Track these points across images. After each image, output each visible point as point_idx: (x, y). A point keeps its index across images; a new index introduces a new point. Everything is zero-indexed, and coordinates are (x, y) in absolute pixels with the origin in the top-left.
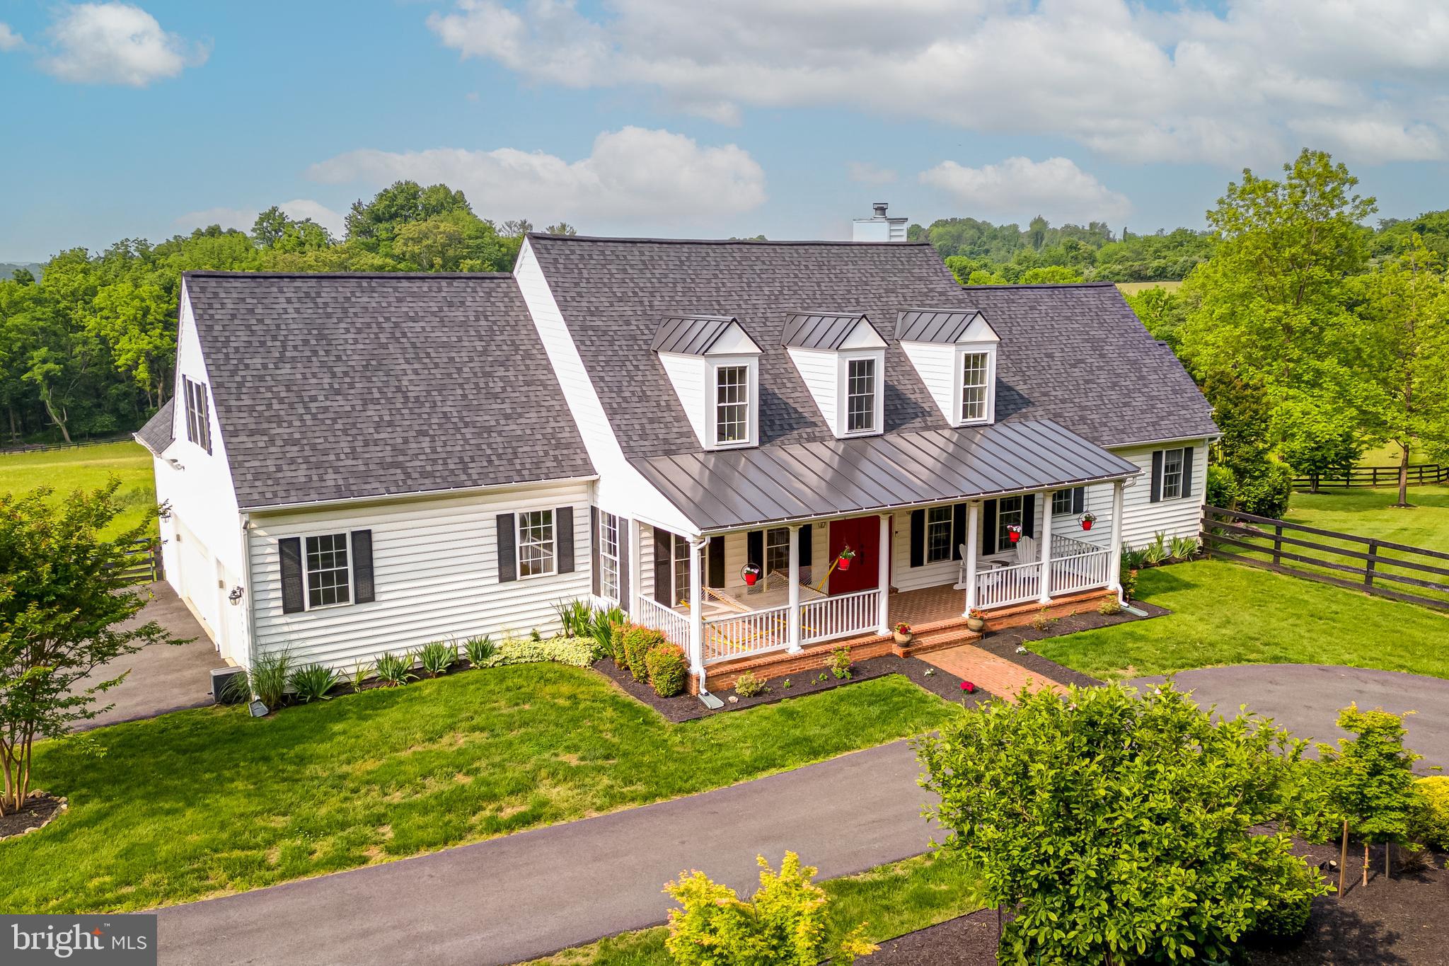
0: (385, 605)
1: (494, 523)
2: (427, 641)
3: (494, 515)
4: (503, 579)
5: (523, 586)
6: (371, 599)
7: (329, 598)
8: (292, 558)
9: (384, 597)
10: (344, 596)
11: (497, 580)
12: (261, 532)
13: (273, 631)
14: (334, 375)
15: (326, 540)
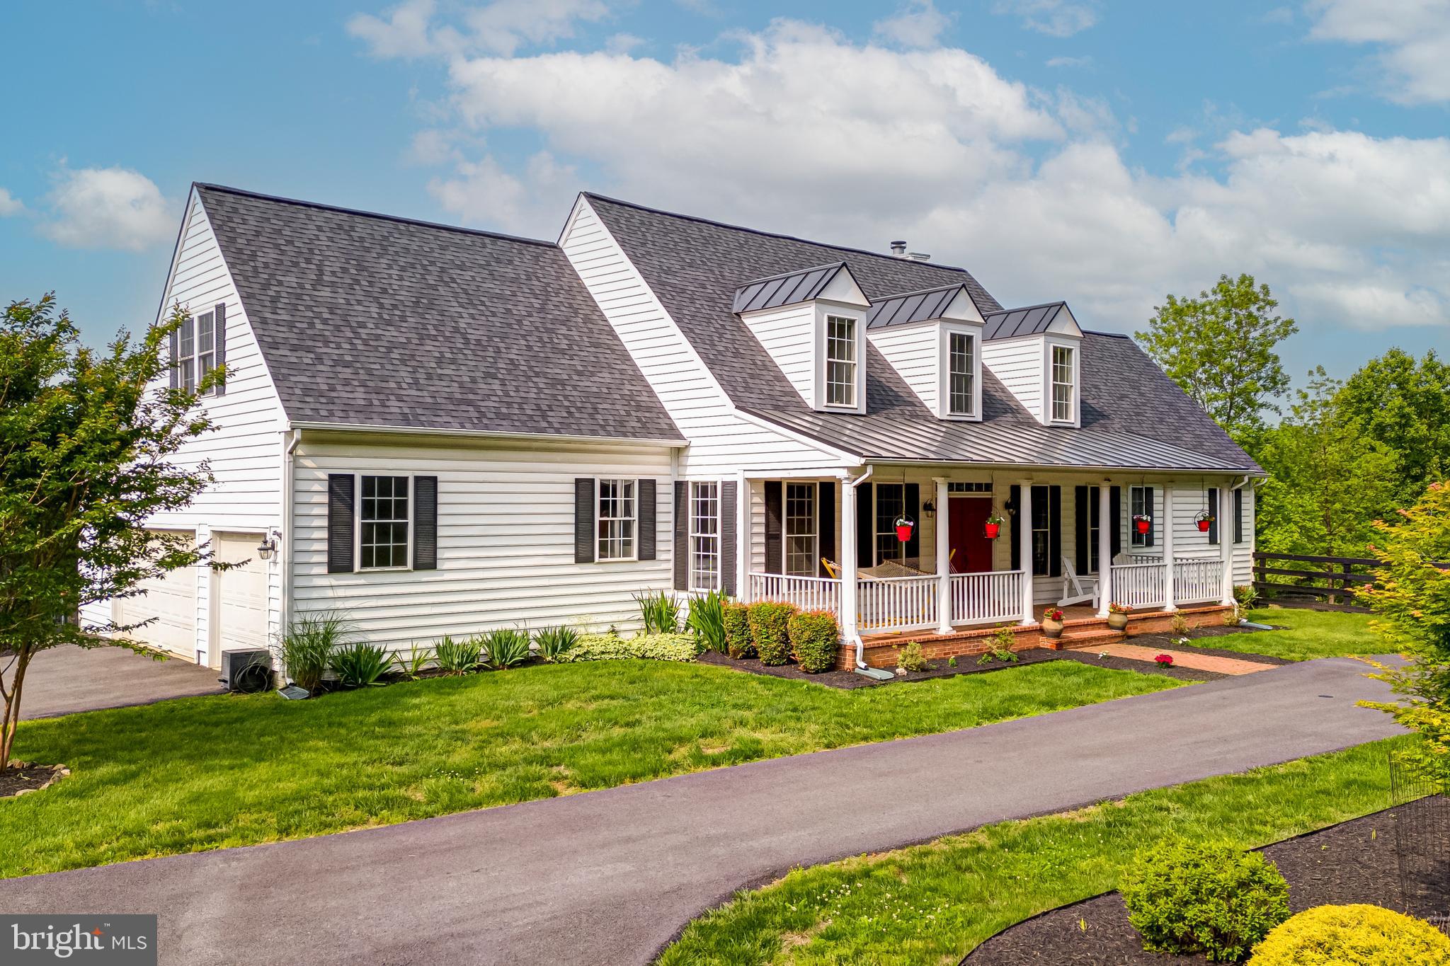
0: (447, 576)
1: (572, 488)
2: (495, 627)
3: (572, 478)
4: (580, 559)
5: (601, 570)
6: (432, 566)
7: (383, 560)
8: (342, 500)
9: (447, 565)
10: (400, 559)
11: (572, 560)
12: (307, 462)
13: (315, 594)
14: (381, 306)
15: (385, 481)
